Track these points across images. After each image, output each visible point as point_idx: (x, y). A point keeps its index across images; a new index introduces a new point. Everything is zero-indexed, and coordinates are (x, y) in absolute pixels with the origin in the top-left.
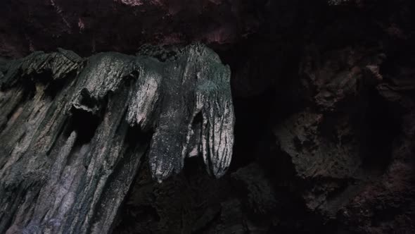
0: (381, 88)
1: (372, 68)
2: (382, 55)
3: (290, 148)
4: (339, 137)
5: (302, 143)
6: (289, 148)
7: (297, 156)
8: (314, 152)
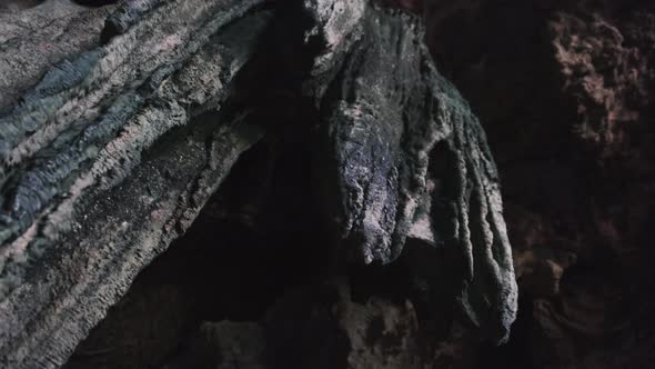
0: (541, 307)
1: (557, 268)
2: (574, 256)
3: (359, 332)
4: (438, 353)
5: (385, 333)
6: (356, 330)
7: (361, 351)
8: (390, 359)
